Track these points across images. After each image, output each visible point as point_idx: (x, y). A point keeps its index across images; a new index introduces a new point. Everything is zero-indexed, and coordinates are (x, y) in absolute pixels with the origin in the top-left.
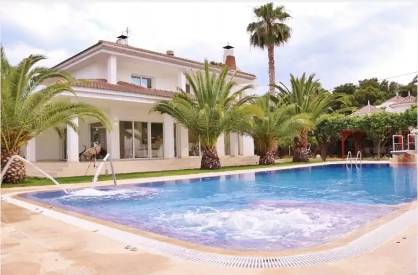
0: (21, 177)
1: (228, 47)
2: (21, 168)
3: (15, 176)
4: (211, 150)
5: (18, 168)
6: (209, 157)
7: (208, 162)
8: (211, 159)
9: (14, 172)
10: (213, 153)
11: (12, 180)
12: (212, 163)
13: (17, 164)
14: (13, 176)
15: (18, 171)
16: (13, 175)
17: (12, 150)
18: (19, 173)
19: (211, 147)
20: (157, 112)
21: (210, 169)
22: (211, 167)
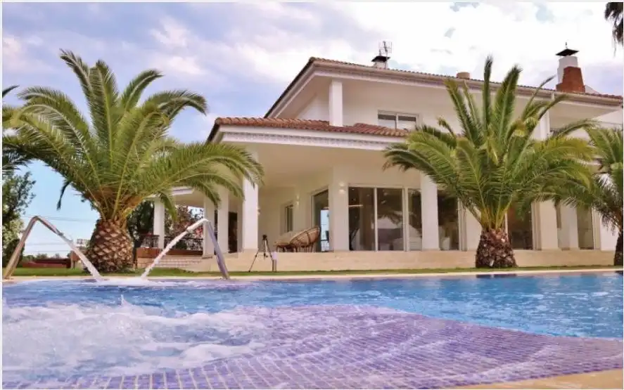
0: (120, 262)
1: (567, 53)
2: (120, 250)
3: (108, 261)
4: (494, 232)
5: (114, 249)
6: (489, 243)
7: (486, 255)
8: (492, 249)
9: (107, 255)
10: (498, 237)
11: (104, 266)
12: (494, 255)
13: (115, 242)
14: (105, 261)
15: (114, 253)
16: (105, 258)
17: (110, 220)
18: (116, 256)
19: (493, 227)
20: (398, 166)
21: (491, 267)
22: (492, 264)
